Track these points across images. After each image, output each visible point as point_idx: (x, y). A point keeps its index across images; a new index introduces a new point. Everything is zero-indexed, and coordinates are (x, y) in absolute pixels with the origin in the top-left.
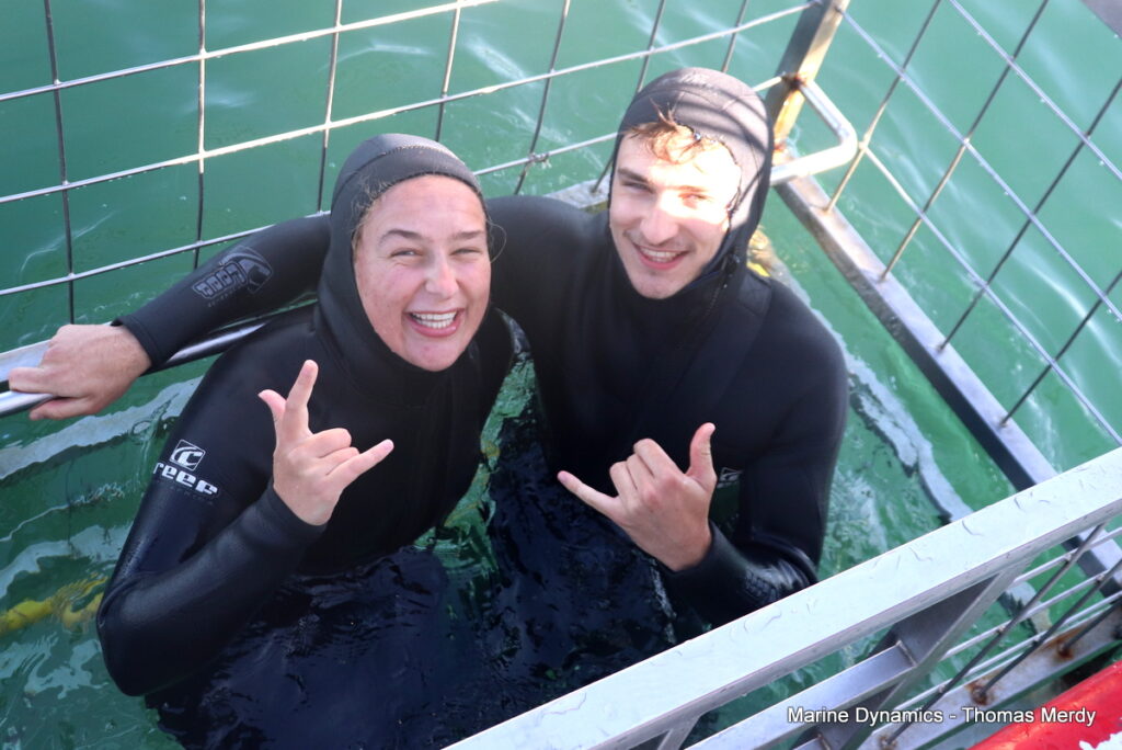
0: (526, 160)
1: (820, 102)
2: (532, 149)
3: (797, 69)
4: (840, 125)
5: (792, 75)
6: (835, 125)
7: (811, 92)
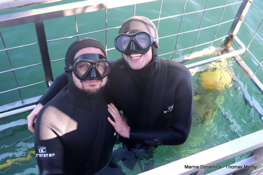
0: (173, 52)
1: (237, 40)
2: (175, 50)
3: (232, 33)
4: (242, 45)
5: (231, 34)
6: (241, 45)
7: (235, 38)
